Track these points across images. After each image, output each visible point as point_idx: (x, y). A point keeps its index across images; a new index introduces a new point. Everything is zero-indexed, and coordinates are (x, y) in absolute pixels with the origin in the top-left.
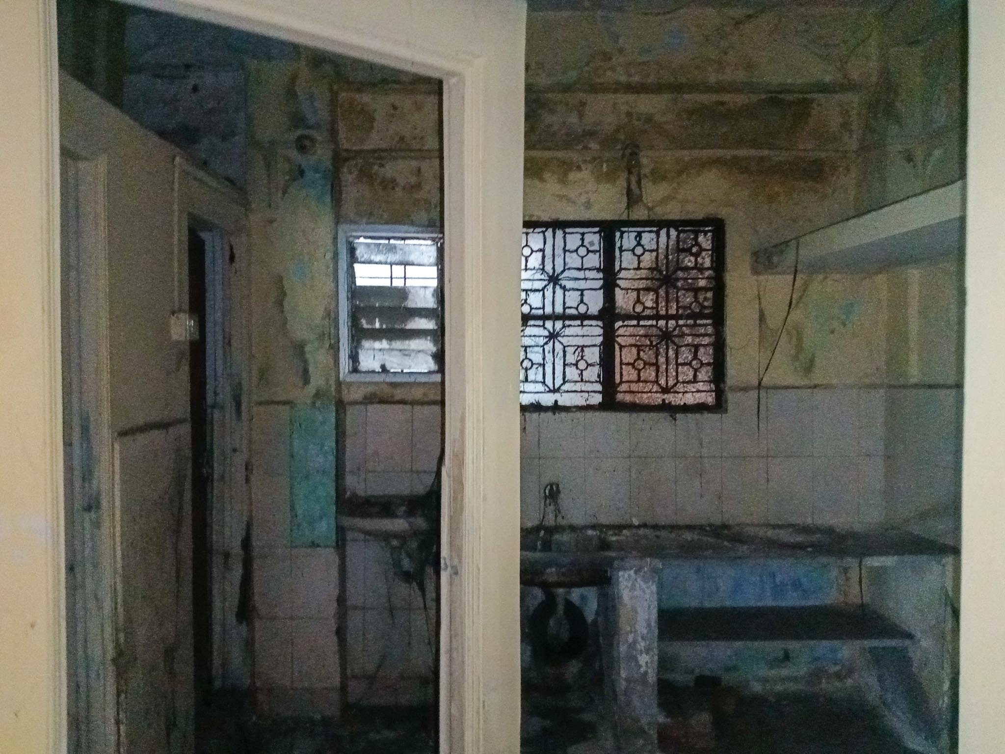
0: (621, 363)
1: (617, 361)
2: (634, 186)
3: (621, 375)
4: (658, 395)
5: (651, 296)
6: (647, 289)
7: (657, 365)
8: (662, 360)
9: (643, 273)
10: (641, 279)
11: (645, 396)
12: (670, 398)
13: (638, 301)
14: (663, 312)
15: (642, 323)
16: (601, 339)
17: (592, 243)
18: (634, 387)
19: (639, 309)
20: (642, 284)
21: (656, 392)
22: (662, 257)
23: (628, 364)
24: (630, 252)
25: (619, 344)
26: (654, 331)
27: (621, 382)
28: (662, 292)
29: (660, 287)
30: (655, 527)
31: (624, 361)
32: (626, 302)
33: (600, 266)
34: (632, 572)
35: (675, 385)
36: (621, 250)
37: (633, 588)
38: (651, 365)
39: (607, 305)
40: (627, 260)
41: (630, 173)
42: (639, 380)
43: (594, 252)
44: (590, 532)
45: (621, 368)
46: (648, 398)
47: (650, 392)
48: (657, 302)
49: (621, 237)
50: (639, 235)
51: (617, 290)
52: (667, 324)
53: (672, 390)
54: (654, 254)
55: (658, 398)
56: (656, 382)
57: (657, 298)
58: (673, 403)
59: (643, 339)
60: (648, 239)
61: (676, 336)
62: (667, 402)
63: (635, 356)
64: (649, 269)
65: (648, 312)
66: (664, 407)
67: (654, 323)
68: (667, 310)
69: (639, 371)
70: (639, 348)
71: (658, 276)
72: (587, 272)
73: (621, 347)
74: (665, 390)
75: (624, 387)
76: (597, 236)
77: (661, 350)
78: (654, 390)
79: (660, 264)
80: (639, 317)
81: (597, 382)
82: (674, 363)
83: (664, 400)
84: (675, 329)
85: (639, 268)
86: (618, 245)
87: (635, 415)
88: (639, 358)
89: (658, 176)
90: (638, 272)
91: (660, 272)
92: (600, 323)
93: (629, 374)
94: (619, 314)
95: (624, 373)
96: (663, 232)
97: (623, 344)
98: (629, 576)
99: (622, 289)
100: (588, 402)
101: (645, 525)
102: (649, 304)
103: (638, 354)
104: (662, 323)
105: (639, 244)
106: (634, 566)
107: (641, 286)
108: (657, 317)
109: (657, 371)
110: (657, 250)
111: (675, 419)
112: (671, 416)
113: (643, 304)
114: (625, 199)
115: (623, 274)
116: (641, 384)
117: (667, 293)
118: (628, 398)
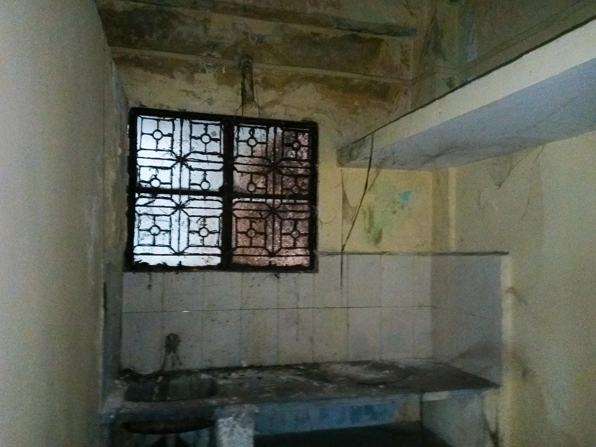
0: (237, 232)
1: (234, 230)
2: (247, 87)
3: (237, 242)
4: (266, 258)
5: (262, 179)
6: (258, 173)
7: (265, 234)
8: (270, 230)
9: (255, 161)
10: (254, 165)
11: (256, 259)
12: (275, 260)
13: (251, 182)
14: (271, 193)
15: (254, 200)
16: (221, 211)
17: (214, 133)
18: (247, 251)
19: (252, 189)
20: (254, 169)
21: (264, 256)
22: (270, 149)
23: (242, 233)
24: (245, 143)
25: (235, 216)
26: (264, 207)
27: (237, 247)
28: (270, 176)
29: (269, 172)
30: (260, 368)
31: (240, 230)
32: (241, 183)
33: (221, 152)
34: (231, 418)
35: (279, 250)
36: (238, 141)
37: (231, 433)
38: (261, 234)
39: (226, 183)
40: (243, 149)
41: (244, 77)
42: (250, 246)
43: (216, 140)
44: (204, 376)
45: (237, 236)
46: (258, 260)
47: (260, 255)
48: (266, 185)
49: (238, 131)
50: (252, 130)
51: (235, 172)
52: (274, 202)
53: (277, 254)
54: (265, 146)
55: (266, 261)
56: (264, 248)
57: (267, 181)
58: (278, 265)
59: (255, 212)
60: (259, 133)
61: (281, 211)
62: (273, 263)
63: (248, 227)
64: (260, 157)
65: (259, 192)
66: (272, 268)
67: (264, 200)
68: (274, 191)
69: (251, 238)
70: (252, 220)
71: (267, 164)
72: (209, 156)
73: (237, 218)
74: (272, 254)
75: (239, 251)
76: (218, 128)
77: (269, 222)
78: (263, 254)
79: (269, 154)
80: (252, 195)
81: (215, 247)
82: (278, 233)
83: (270, 262)
84: (279, 206)
85: (252, 156)
86: (236, 136)
87: (246, 274)
88: (251, 228)
89: (267, 84)
90: (252, 159)
91: (269, 160)
92: (220, 199)
93: (243, 241)
94: (236, 192)
95: (239, 240)
96: (272, 129)
97: (239, 216)
98: (229, 422)
99: (238, 172)
100: (208, 264)
101: (251, 367)
102: (260, 185)
103: (251, 226)
104: (270, 201)
105: (252, 137)
106: (233, 413)
107: (254, 171)
108: (267, 196)
109: (266, 239)
110: (266, 143)
111: (278, 278)
112: (276, 275)
113: (255, 185)
114: (240, 98)
115: (239, 160)
116: (253, 249)
117: (274, 178)
118: (242, 260)
